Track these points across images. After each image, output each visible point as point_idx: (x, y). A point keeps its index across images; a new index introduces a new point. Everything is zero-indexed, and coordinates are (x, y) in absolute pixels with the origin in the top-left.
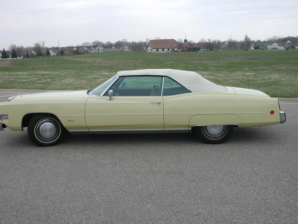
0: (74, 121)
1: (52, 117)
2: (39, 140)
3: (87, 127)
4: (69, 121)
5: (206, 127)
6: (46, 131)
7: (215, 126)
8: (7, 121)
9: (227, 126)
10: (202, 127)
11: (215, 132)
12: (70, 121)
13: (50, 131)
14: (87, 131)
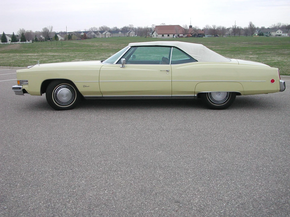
0: (89, 86)
1: (68, 83)
2: (56, 104)
3: (101, 93)
4: (84, 86)
5: (210, 93)
6: (62, 96)
7: (219, 93)
8: (28, 86)
9: (230, 92)
10: (207, 93)
11: (219, 98)
12: (86, 86)
13: (66, 96)
14: (101, 96)
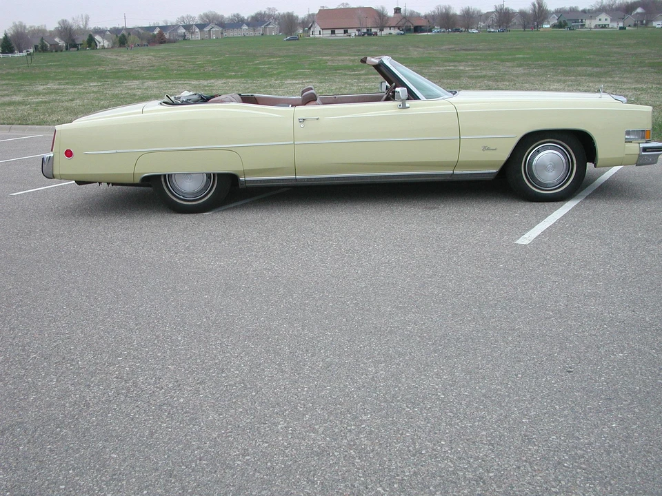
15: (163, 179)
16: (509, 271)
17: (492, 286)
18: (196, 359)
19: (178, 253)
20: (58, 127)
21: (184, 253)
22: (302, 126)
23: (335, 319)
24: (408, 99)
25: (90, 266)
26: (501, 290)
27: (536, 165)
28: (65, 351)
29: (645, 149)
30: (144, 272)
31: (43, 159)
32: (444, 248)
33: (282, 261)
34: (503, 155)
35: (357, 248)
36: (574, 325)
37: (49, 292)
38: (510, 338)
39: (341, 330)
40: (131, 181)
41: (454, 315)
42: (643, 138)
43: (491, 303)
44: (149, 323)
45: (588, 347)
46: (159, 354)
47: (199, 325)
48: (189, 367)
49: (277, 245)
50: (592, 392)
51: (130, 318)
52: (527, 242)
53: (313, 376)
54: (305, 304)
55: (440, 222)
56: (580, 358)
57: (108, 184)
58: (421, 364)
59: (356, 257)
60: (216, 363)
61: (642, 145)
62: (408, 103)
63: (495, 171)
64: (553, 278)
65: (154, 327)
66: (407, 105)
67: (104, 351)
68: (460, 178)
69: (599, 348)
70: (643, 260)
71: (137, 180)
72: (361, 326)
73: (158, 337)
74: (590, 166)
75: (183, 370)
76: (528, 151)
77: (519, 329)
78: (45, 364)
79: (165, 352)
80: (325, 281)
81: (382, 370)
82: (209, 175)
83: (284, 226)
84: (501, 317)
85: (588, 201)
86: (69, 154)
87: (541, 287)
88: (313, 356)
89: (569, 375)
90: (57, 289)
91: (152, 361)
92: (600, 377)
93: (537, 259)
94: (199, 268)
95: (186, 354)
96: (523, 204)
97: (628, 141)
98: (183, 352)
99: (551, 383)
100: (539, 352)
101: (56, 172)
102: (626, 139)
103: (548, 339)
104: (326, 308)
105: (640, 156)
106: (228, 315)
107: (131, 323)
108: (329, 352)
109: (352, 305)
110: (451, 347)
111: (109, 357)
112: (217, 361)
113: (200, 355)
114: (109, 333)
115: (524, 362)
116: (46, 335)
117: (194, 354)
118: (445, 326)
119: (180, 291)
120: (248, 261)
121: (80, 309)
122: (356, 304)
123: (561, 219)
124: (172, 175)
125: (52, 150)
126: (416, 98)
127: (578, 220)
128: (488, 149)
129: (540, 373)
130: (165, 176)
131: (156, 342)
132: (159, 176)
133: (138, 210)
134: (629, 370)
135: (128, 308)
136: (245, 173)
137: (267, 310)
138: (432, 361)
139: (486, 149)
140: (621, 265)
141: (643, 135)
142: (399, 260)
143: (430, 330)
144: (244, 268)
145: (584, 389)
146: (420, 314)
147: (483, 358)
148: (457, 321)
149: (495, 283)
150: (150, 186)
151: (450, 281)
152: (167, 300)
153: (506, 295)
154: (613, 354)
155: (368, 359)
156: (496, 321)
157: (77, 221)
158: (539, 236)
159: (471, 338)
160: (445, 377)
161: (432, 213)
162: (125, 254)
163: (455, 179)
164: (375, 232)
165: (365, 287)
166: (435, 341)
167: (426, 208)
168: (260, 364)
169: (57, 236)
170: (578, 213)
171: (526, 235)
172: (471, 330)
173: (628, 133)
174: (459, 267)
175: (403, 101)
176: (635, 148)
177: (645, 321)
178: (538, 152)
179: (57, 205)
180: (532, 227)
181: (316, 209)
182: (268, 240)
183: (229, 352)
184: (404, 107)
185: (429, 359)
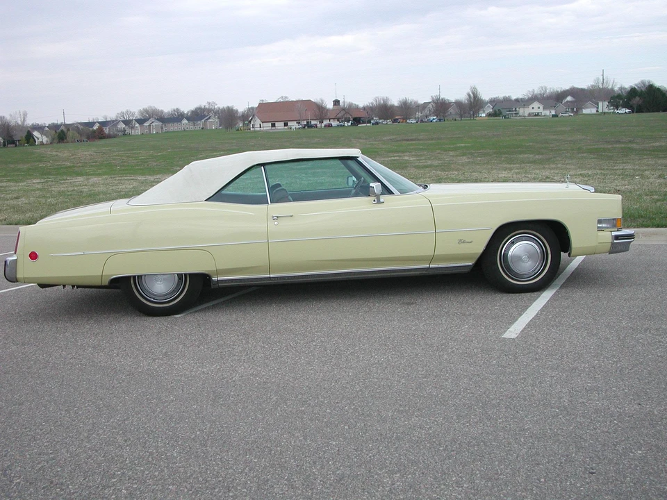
15: (132, 282)
16: (504, 367)
17: (491, 384)
18: (197, 478)
19: (156, 359)
20: (22, 229)
21: (162, 360)
22: (276, 223)
23: (337, 426)
24: (382, 194)
25: (64, 376)
26: (501, 388)
27: (512, 256)
28: (52, 474)
29: (617, 237)
30: (123, 381)
31: (6, 262)
32: (431, 346)
33: (268, 366)
34: (479, 247)
35: (342, 348)
36: (584, 422)
37: (24, 407)
38: (522, 440)
39: (345, 438)
40: (98, 283)
41: (459, 416)
42: (614, 226)
43: (494, 402)
44: (139, 439)
45: (604, 445)
46: (157, 473)
47: (194, 439)
48: (192, 487)
49: (259, 348)
50: (621, 494)
51: (118, 433)
52: (514, 336)
53: (327, 491)
54: (303, 412)
55: (422, 317)
56: (599, 458)
57: (73, 286)
58: (437, 472)
59: (344, 359)
60: (220, 481)
61: (614, 234)
62: (382, 199)
63: (471, 264)
64: (550, 373)
65: (145, 443)
66: (382, 201)
67: (95, 473)
68: (437, 272)
69: (615, 446)
70: (635, 349)
71: (106, 282)
72: (365, 433)
73: (151, 454)
74: (564, 255)
75: (186, 490)
76: (503, 243)
77: (529, 429)
78: (31, 489)
79: (162, 471)
80: (317, 385)
81: (398, 481)
82: (180, 276)
83: (262, 328)
84: (507, 417)
85: (563, 291)
86: (33, 256)
87: (540, 383)
88: (322, 468)
89: (593, 477)
90: (31, 403)
91: (150, 482)
92: (625, 477)
93: (529, 353)
94: (181, 376)
95: (185, 472)
96: (500, 295)
97: (600, 229)
98: (182, 470)
99: (577, 487)
100: (555, 453)
101: (19, 275)
102: (598, 227)
103: (561, 438)
104: (325, 415)
105: (613, 244)
106: (222, 427)
107: (120, 439)
108: (338, 465)
109: (351, 411)
110: (464, 452)
111: (102, 479)
112: (221, 479)
113: (200, 473)
114: (97, 451)
115: (543, 464)
116: (28, 456)
117: (194, 471)
118: (452, 429)
119: (166, 402)
120: (232, 366)
121: (61, 425)
122: (355, 410)
123: (542, 310)
124: (141, 276)
125: (15, 253)
126: (391, 193)
127: (560, 311)
128: (464, 242)
129: (563, 476)
130: (134, 277)
131: (150, 459)
132: (129, 278)
133: (105, 314)
134: (653, 469)
135: (113, 422)
136: (218, 273)
137: (263, 419)
138: (448, 468)
139: (461, 242)
140: (614, 356)
141: (613, 223)
142: (389, 360)
143: (438, 435)
144: (229, 374)
145: (612, 491)
146: (424, 417)
147: (500, 462)
148: (464, 424)
149: (493, 381)
150: (119, 288)
151: (447, 380)
152: (154, 412)
153: (506, 393)
154: (631, 452)
155: (381, 469)
156: (503, 421)
157: (42, 327)
158: (525, 328)
159: (482, 441)
160: (465, 485)
161: (411, 308)
162: (100, 362)
163: (431, 273)
164: (358, 331)
165: (361, 390)
166: (447, 446)
167: (403, 303)
168: (268, 480)
169: (23, 344)
170: (557, 303)
171: (512, 329)
172: (480, 432)
173: (600, 221)
174: (452, 365)
175: (378, 197)
176: (607, 236)
177: (654, 413)
178: (513, 243)
179: (17, 311)
180: (514, 320)
181: (291, 308)
182: (247, 343)
183: (231, 468)
184: (379, 202)
185: (445, 467)
